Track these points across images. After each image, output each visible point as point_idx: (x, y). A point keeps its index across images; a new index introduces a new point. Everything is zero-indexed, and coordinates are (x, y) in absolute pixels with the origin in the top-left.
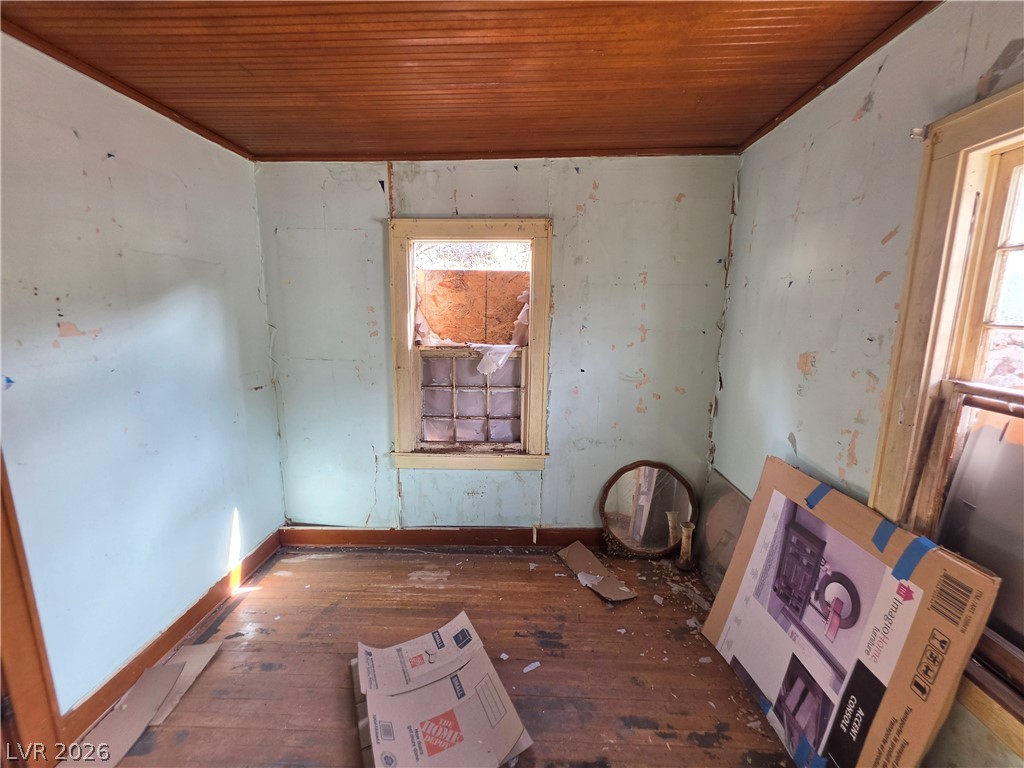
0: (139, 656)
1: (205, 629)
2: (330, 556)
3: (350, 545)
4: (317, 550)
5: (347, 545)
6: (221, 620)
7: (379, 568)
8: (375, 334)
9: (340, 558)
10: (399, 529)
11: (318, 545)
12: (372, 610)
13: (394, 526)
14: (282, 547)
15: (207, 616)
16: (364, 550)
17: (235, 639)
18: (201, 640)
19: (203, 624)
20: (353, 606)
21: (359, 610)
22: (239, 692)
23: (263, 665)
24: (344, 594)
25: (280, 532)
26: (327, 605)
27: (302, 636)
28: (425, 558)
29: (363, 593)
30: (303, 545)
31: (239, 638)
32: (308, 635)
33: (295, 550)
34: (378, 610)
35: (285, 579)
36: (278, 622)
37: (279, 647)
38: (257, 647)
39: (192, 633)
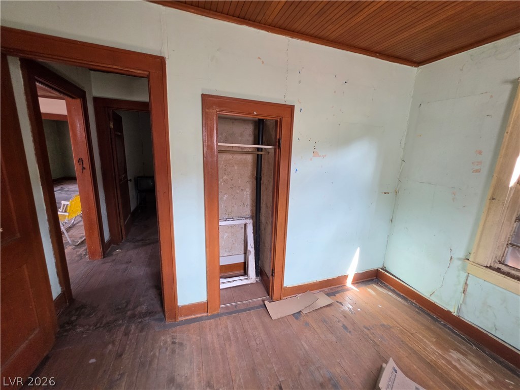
0: (308, 284)
1: (331, 291)
2: (399, 299)
3: (414, 301)
4: (393, 291)
5: (413, 301)
6: (338, 292)
7: (428, 328)
8: (478, 171)
9: (405, 305)
10: (455, 314)
11: (396, 290)
12: (411, 349)
13: (452, 310)
14: (377, 278)
15: (334, 287)
16: (423, 311)
17: (339, 304)
18: (328, 295)
19: (332, 289)
20: (400, 336)
21: (402, 341)
22: (331, 327)
23: (344, 325)
24: (398, 326)
25: (377, 271)
26: (385, 324)
27: (365, 327)
28: (471, 350)
29: (410, 334)
30: (388, 284)
31: (341, 305)
32: (369, 329)
33: (382, 284)
34: (415, 352)
35: (371, 295)
36: (358, 311)
37: (353, 323)
38: (345, 315)
39: (326, 289)
